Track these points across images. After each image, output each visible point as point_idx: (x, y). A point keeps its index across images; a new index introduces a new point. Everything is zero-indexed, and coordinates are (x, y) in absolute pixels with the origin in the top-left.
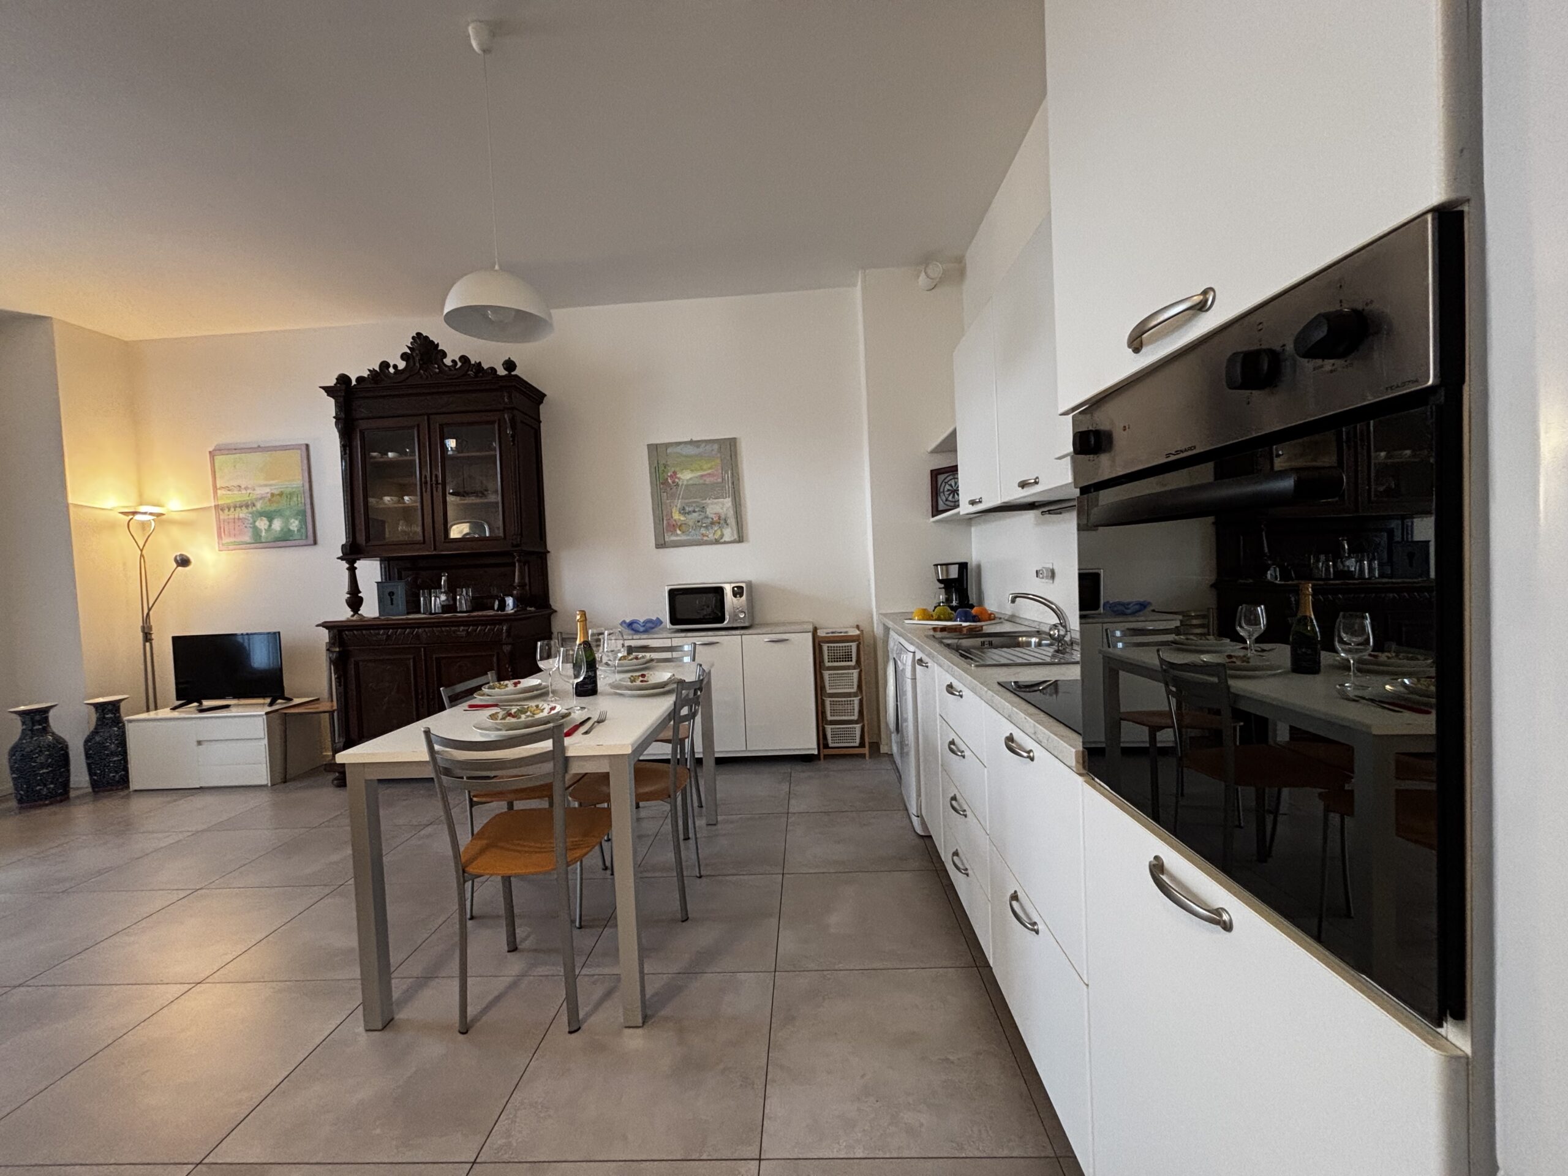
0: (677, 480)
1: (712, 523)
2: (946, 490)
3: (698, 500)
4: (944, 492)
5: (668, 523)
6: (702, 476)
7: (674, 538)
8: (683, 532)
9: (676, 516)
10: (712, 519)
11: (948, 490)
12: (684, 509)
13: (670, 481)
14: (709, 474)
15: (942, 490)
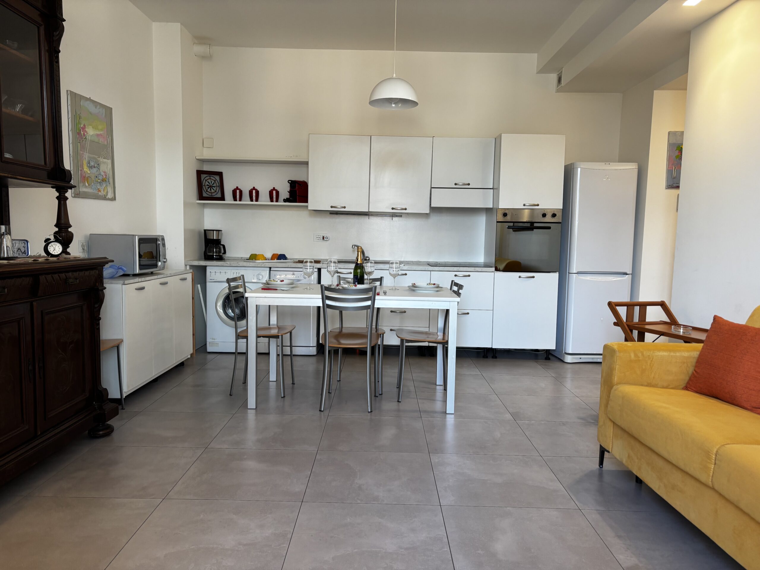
0: (86, 134)
1: (103, 180)
2: (206, 185)
3: (96, 157)
4: (205, 185)
5: (81, 174)
6: (98, 135)
7: (85, 190)
8: (89, 185)
9: (86, 169)
10: (103, 176)
11: (208, 185)
12: (89, 163)
13: (82, 132)
14: (101, 135)
15: (204, 184)
